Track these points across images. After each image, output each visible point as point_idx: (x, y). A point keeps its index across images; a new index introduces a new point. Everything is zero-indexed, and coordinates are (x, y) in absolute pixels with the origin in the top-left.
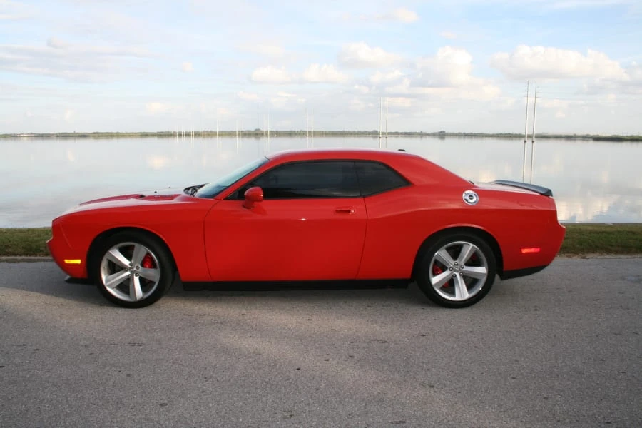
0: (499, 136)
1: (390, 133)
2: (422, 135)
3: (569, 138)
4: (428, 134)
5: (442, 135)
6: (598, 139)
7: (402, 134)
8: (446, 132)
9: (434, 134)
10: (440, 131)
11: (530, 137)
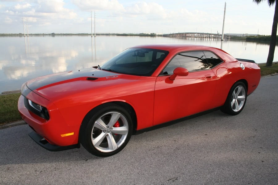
0: (79, 35)
1: (29, 35)
2: (44, 35)
3: (107, 35)
4: (47, 35)
5: (53, 35)
6: (118, 35)
7: (34, 35)
8: (55, 33)
9: (49, 35)
10: (52, 33)
11: (94, 34)
